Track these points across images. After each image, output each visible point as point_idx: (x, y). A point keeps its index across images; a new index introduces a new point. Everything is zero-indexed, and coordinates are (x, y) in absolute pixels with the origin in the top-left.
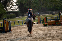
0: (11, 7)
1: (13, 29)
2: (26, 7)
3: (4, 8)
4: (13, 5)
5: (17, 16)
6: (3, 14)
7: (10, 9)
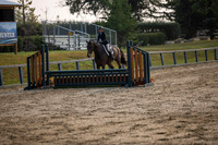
0: (154, 11)
1: (158, 77)
2: (199, 10)
3: (132, 11)
4: (161, 5)
5: (171, 37)
6: (128, 30)
7: (151, 16)
